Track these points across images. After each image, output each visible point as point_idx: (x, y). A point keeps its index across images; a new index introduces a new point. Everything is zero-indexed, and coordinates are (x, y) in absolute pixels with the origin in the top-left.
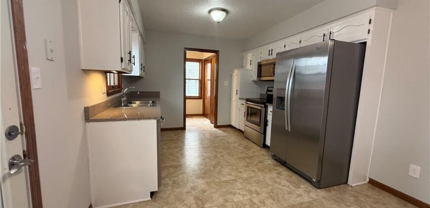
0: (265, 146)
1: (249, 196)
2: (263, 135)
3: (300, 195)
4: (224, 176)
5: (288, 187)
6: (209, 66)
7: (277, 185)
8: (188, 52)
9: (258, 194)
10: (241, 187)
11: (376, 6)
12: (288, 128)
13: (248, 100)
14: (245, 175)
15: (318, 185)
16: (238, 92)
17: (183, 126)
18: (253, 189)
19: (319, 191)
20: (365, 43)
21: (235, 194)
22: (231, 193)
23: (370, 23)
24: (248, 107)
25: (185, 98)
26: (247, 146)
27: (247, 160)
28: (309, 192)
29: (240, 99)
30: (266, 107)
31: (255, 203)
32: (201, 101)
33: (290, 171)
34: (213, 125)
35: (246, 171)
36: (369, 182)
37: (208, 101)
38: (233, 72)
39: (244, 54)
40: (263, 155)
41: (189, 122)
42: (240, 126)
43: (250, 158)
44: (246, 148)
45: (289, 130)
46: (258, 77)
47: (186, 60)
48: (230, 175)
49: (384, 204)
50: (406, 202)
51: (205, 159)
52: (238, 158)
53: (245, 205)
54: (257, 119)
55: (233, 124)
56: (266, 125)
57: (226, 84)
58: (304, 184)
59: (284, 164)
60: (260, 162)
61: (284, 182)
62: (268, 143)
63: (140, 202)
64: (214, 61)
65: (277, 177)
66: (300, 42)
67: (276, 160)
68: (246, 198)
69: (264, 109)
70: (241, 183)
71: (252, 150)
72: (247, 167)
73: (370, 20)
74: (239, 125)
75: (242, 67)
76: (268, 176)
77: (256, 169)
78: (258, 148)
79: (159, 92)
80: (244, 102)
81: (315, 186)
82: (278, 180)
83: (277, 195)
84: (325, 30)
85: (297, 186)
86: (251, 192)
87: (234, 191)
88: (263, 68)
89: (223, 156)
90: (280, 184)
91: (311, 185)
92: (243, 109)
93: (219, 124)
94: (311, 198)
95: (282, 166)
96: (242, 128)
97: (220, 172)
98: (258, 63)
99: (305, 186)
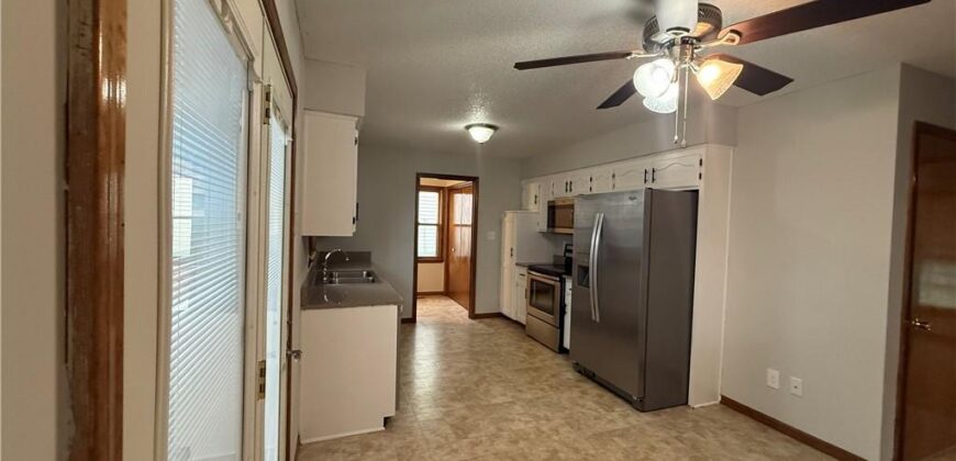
0: (562, 351)
1: (535, 423)
2: (559, 330)
3: (612, 421)
4: (495, 397)
5: (596, 410)
7: (579, 409)
8: (422, 179)
9: (548, 420)
10: (521, 412)
11: (707, 143)
12: (596, 317)
13: (531, 268)
14: (529, 396)
15: (641, 406)
16: (514, 253)
17: (410, 316)
18: (541, 414)
19: (642, 414)
20: (697, 191)
21: (512, 421)
22: (506, 420)
23: (701, 164)
24: (532, 280)
25: (418, 260)
26: (531, 350)
27: (531, 372)
28: (628, 415)
29: (517, 264)
30: (563, 282)
31: (543, 432)
32: (442, 265)
33: (599, 387)
34: (467, 313)
35: (531, 389)
36: (721, 402)
38: (505, 215)
39: (523, 182)
40: (558, 364)
41: (423, 308)
42: (519, 315)
43: (537, 370)
44: (530, 353)
45: (598, 320)
46: (548, 226)
47: (419, 188)
48: (505, 395)
49: (733, 430)
50: (766, 427)
51: (460, 372)
52: (517, 371)
53: (529, 434)
54: (545, 301)
55: (505, 311)
56: (563, 312)
57: (492, 235)
58: (620, 405)
59: (589, 375)
60: (553, 376)
61: (590, 404)
62: (567, 344)
63: (369, 433)
65: (580, 397)
66: (614, 176)
67: (580, 372)
68: (530, 425)
69: (559, 284)
70: (522, 406)
71: (540, 357)
72: (531, 383)
73: (701, 161)
74: (517, 313)
75: (520, 206)
76: (566, 395)
77: (546, 387)
78: (551, 354)
79: (369, 253)
80: (524, 271)
81: (637, 409)
82: (581, 402)
83: (578, 421)
84: (647, 164)
85: (610, 409)
86: (537, 418)
87: (510, 417)
88: (558, 212)
89: (489, 368)
90: (583, 406)
91: (631, 408)
92: (524, 284)
93: (478, 311)
94: (629, 423)
95: (590, 382)
96: (522, 319)
97: (487, 392)
98: (549, 202)
99: (621, 408)
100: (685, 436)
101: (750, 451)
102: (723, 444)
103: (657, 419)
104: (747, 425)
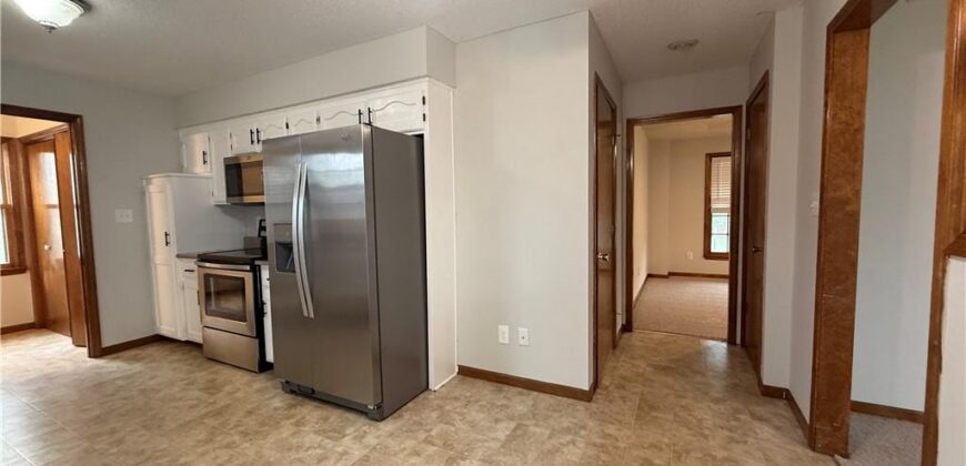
0: (264, 367)
2: (257, 341)
3: (343, 454)
5: (320, 446)
6: (47, 161)
7: (291, 455)
11: (428, 76)
12: (309, 311)
13: (203, 258)
15: (379, 414)
16: (172, 239)
19: (381, 425)
20: (421, 136)
23: (424, 103)
24: (207, 276)
26: (212, 381)
27: (206, 421)
29: (178, 256)
30: (256, 271)
33: (325, 406)
34: (85, 350)
36: (458, 373)
37: (54, 278)
38: (149, 182)
39: (181, 133)
40: (257, 391)
42: (190, 331)
43: (219, 413)
44: (210, 388)
45: (312, 315)
46: (229, 195)
49: (476, 402)
50: (501, 386)
52: (180, 428)
54: (233, 304)
55: (166, 331)
56: (260, 314)
57: (126, 216)
58: (354, 423)
59: (309, 395)
60: (250, 413)
61: (311, 438)
62: (270, 357)
64: (64, 143)
65: (293, 434)
66: (318, 120)
67: (292, 392)
69: (251, 274)
71: (227, 388)
72: (209, 441)
73: (424, 98)
74: (186, 330)
75: (178, 167)
76: (270, 440)
77: (236, 438)
78: (247, 377)
80: (192, 264)
81: (375, 419)
82: (294, 441)
84: (359, 102)
85: (338, 434)
88: (246, 173)
89: (120, 442)
90: (300, 447)
91: (367, 421)
92: (194, 284)
93: (107, 342)
94: (367, 447)
95: (307, 401)
96: (197, 337)
98: (226, 160)
99: (361, 423)
100: (433, 433)
101: (497, 421)
102: (473, 425)
103: (399, 423)
104: (485, 390)
